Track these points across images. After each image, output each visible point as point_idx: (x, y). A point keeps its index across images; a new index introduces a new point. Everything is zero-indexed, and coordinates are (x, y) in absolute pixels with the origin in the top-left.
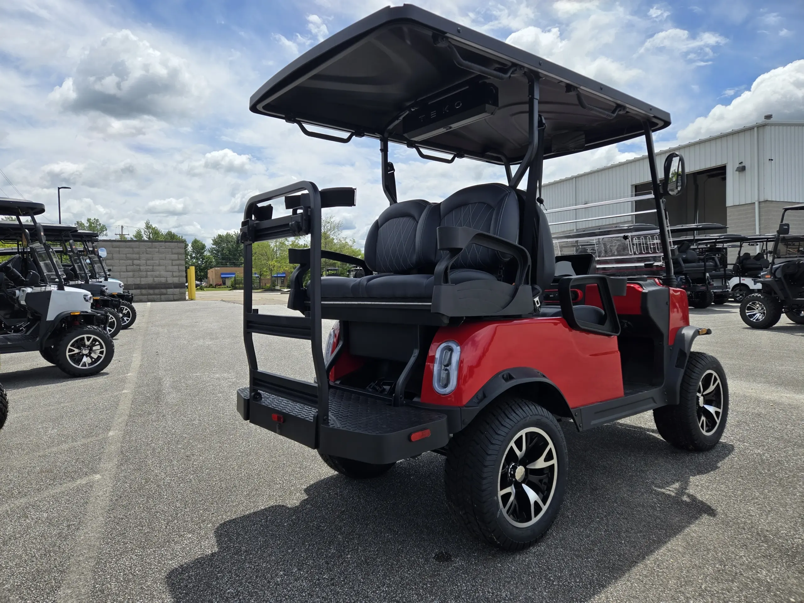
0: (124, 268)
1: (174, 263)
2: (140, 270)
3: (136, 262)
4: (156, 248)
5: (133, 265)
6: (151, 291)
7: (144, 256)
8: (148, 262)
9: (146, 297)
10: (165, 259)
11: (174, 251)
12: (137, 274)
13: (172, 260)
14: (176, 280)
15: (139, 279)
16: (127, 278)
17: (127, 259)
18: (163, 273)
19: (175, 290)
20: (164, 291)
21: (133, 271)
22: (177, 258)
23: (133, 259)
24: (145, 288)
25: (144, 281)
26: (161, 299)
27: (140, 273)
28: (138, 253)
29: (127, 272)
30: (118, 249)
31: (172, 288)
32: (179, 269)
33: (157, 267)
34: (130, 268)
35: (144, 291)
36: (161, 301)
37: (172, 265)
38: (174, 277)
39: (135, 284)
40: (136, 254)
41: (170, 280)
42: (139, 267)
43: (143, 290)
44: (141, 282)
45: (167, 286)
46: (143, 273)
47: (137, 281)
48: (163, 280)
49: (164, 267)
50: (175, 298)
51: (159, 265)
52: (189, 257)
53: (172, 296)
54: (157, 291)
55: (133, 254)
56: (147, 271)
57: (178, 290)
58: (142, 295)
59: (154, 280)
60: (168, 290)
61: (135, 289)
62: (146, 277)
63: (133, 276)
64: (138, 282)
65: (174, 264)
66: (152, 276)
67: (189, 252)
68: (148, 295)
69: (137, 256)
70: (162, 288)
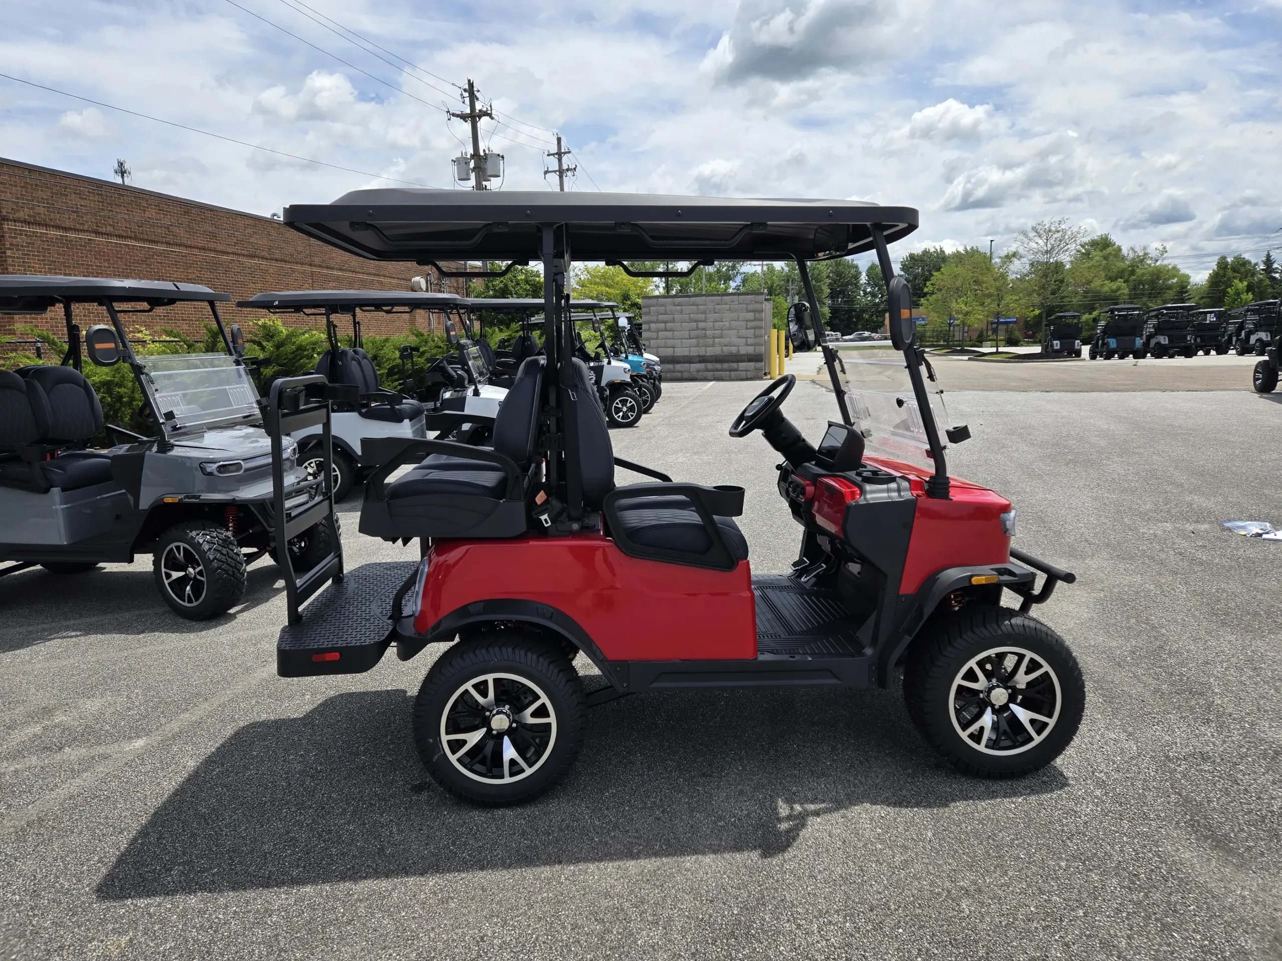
0: (686, 334)
1: (750, 324)
2: (705, 336)
3: (701, 325)
4: (726, 304)
5: (698, 329)
6: (718, 366)
7: (712, 316)
8: (717, 324)
9: (712, 373)
10: (737, 320)
11: (750, 307)
12: (701, 341)
13: (747, 321)
14: (750, 350)
15: (704, 348)
16: (690, 347)
17: (691, 321)
18: (735, 340)
19: (750, 364)
20: (734, 365)
21: (697, 337)
22: (753, 318)
23: (697, 321)
24: (711, 362)
25: (710, 352)
26: (730, 376)
27: (706, 340)
28: (704, 313)
29: (690, 338)
30: (679, 308)
31: (745, 362)
32: (755, 334)
33: (727, 332)
34: (694, 333)
35: (710, 366)
36: (731, 380)
37: (747, 328)
38: (748, 345)
39: (699, 356)
40: (701, 314)
41: (744, 350)
42: (704, 332)
43: (709, 364)
44: (706, 352)
45: (738, 358)
46: (708, 340)
47: (702, 351)
48: (734, 350)
49: (735, 332)
50: (749, 374)
51: (730, 329)
52: (861, 292)
53: (744, 372)
54: (726, 365)
55: (697, 313)
56: (714, 338)
57: (753, 364)
58: (707, 370)
59: (722, 350)
60: (741, 364)
61: (700, 362)
62: (713, 345)
63: (697, 345)
64: (702, 353)
65: (748, 326)
66: (720, 344)
67: (862, 285)
68: (713, 371)
69: (703, 316)
70: (732, 362)
